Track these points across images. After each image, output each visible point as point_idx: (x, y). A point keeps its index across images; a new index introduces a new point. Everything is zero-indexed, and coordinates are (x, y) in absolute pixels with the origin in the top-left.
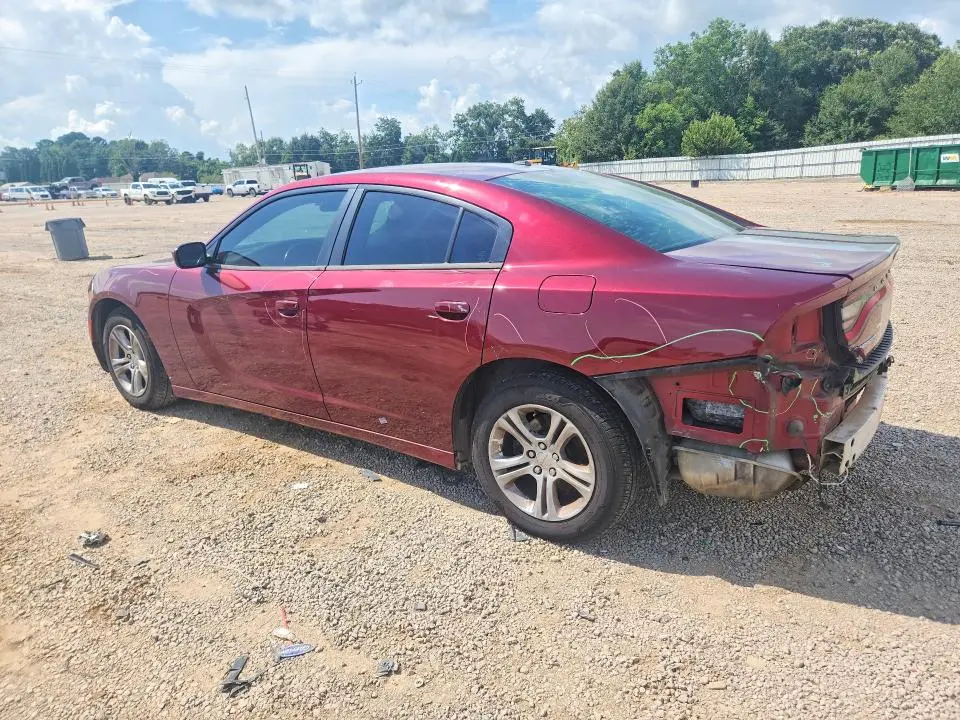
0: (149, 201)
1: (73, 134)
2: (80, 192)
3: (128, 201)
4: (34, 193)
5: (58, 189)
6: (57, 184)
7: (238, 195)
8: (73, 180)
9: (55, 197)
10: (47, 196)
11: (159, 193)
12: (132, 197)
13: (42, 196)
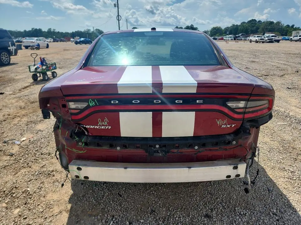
0: (257, 42)
1: (253, 20)
2: (242, 38)
3: (251, 41)
4: (229, 38)
5: (237, 37)
6: (237, 36)
7: (294, 41)
8: (242, 35)
9: (235, 39)
10: (233, 39)
11: (261, 39)
12: (252, 40)
13: (231, 39)
